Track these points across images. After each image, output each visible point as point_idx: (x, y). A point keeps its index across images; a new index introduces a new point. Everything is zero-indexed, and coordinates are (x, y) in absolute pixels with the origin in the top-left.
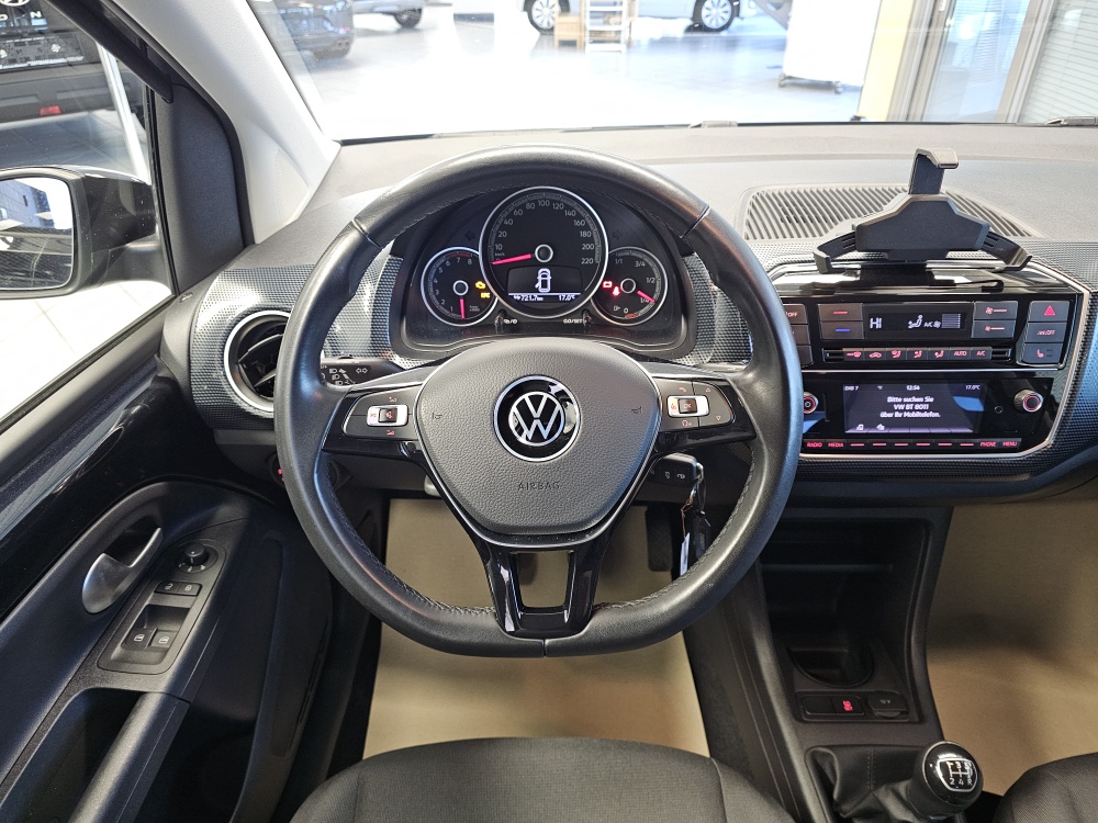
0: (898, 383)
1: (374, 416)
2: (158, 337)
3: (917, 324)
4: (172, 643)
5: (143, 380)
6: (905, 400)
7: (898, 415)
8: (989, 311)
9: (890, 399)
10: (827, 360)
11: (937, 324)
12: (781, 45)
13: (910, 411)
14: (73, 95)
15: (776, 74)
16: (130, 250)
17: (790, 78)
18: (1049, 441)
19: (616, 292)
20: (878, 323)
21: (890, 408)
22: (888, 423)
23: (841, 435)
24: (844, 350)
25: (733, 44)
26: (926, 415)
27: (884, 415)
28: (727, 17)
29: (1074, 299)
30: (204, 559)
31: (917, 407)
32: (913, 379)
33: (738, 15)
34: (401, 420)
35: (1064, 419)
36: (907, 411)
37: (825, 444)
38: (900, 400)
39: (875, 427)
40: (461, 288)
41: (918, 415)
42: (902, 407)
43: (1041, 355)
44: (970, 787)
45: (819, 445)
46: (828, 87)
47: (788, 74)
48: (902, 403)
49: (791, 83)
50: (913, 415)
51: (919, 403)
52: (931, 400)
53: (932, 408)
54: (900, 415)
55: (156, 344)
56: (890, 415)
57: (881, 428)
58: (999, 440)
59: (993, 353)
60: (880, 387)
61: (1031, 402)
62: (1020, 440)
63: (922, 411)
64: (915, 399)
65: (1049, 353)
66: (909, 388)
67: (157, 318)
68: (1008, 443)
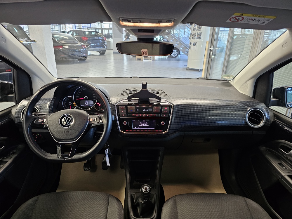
0: (141, 120)
1: (40, 121)
2: (11, 111)
3: (144, 110)
4: (3, 166)
5: (7, 119)
7: (142, 126)
8: (156, 108)
9: (140, 123)
10: (129, 116)
11: (148, 110)
12: (186, 60)
14: (3, 68)
15: (186, 67)
16: (8, 96)
17: (189, 68)
18: (167, 131)
19: (100, 105)
20: (138, 110)
22: (140, 127)
23: (131, 129)
24: (132, 114)
25: (178, 60)
26: (147, 126)
28: (177, 54)
29: (170, 106)
30: (13, 153)
32: (144, 119)
33: (179, 54)
34: (45, 121)
35: (170, 127)
39: (138, 128)
40: (70, 104)
42: (142, 124)
44: (147, 192)
45: (128, 131)
46: (197, 70)
47: (188, 67)
49: (188, 69)
50: (144, 126)
53: (147, 124)
55: (10, 112)
57: (139, 128)
59: (157, 115)
60: (138, 121)
61: (163, 123)
62: (162, 130)
64: (144, 123)
65: (166, 115)
66: (143, 121)
67: (11, 108)
68: (160, 131)
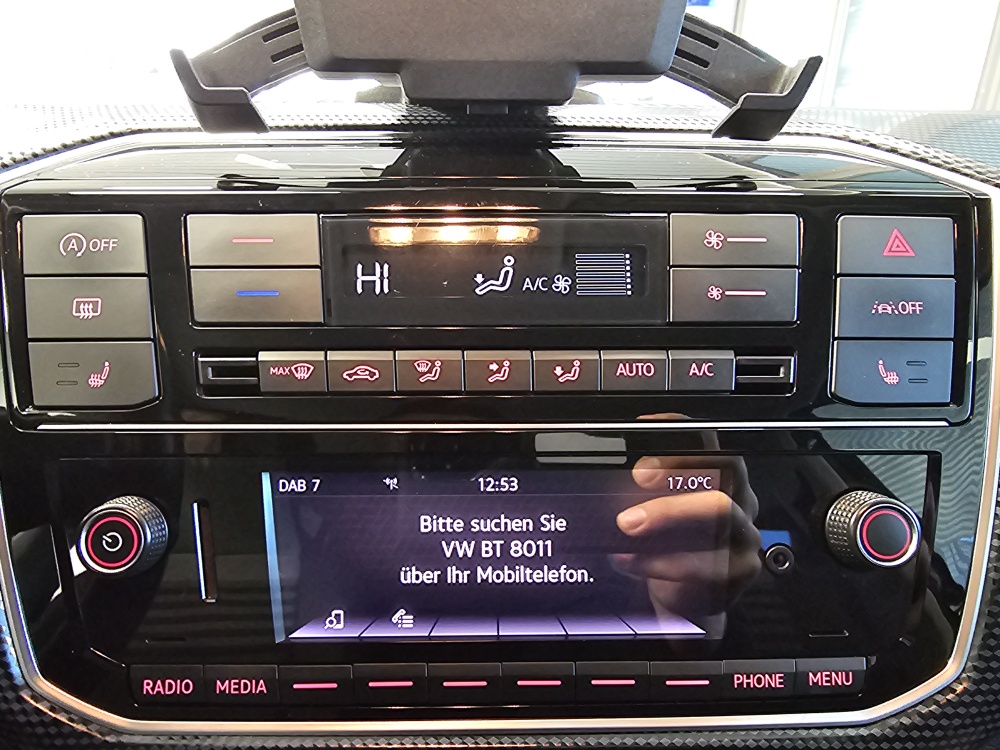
6: (477, 525)
9: (427, 524)
10: (212, 389)
13: (496, 563)
21: (429, 552)
23: (260, 650)
24: (264, 356)
27: (410, 576)
29: (967, 214)
31: (517, 548)
36: (485, 563)
37: (205, 685)
38: (459, 525)
39: (383, 617)
41: (522, 575)
42: (466, 549)
43: (892, 379)
45: (182, 687)
48: (467, 535)
50: (507, 576)
51: (522, 536)
52: (560, 525)
53: (564, 551)
54: (464, 577)
56: (430, 577)
58: (790, 665)
59: (741, 369)
60: (392, 483)
62: (860, 663)
63: (535, 563)
65: (913, 372)
66: (487, 484)
